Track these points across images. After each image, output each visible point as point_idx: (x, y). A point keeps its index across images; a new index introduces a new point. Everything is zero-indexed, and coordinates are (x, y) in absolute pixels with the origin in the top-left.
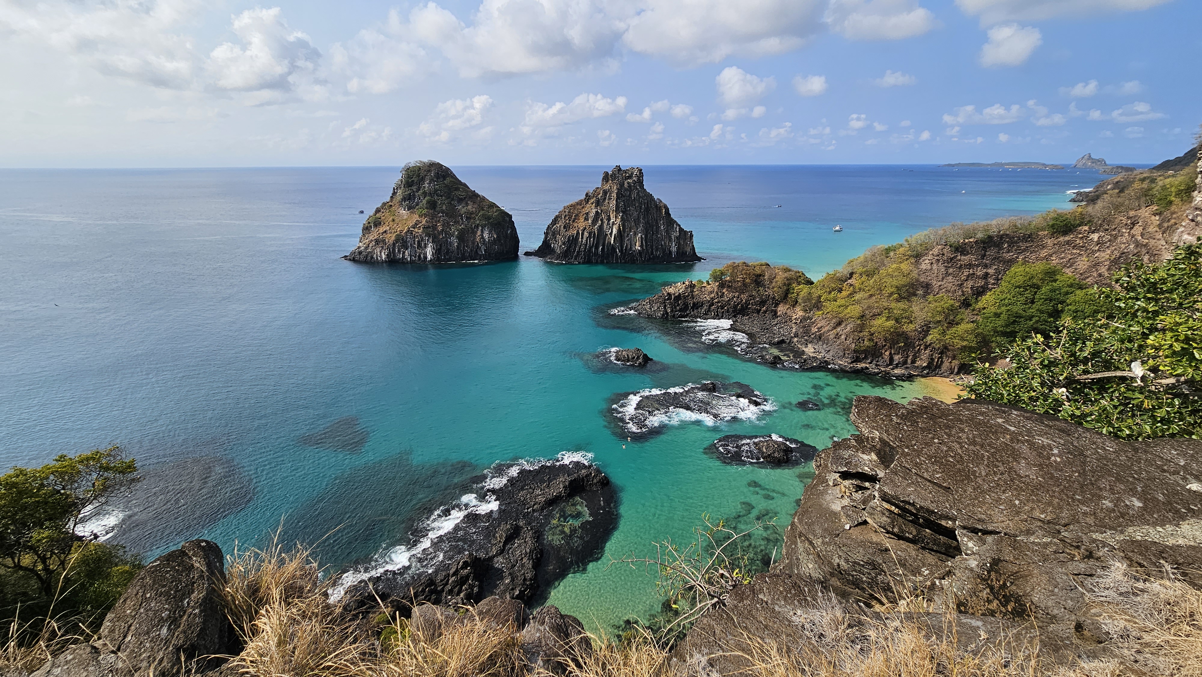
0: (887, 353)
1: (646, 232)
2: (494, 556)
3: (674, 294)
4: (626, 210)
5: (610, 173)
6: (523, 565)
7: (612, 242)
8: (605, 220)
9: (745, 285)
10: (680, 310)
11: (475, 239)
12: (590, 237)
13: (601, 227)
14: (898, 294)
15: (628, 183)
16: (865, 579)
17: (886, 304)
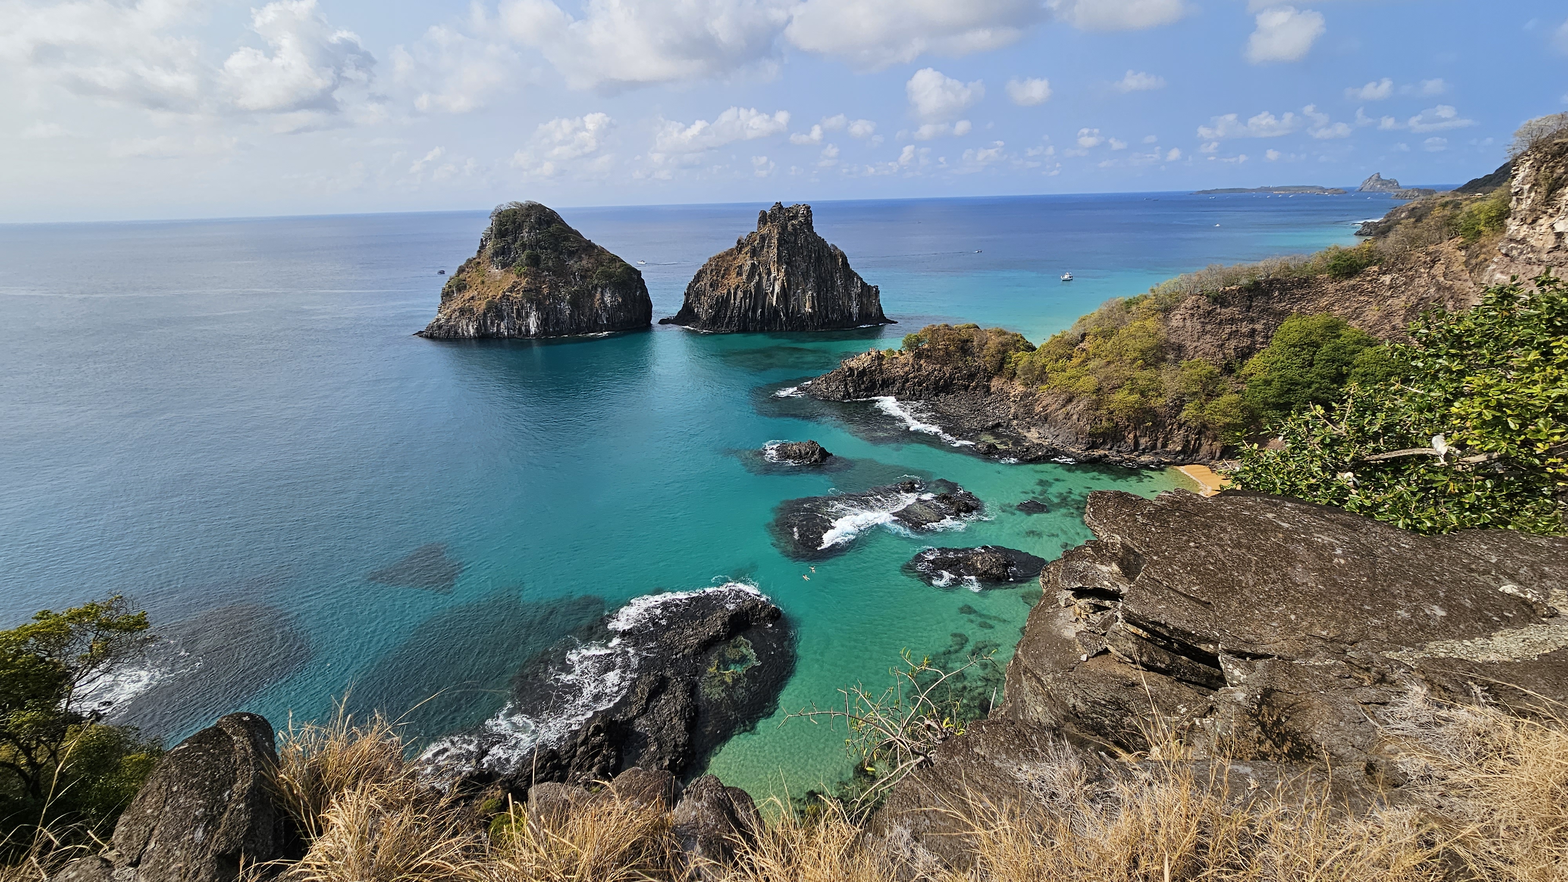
0: (1131, 436)
1: (818, 289)
2: (635, 717)
3: (857, 369)
4: (791, 261)
5: (768, 212)
6: (673, 727)
7: (774, 304)
8: (764, 275)
9: (948, 354)
10: (866, 390)
11: (593, 303)
12: (745, 297)
13: (759, 283)
14: (1143, 359)
15: (793, 225)
16: (1107, 722)
17: (1127, 373)
